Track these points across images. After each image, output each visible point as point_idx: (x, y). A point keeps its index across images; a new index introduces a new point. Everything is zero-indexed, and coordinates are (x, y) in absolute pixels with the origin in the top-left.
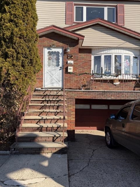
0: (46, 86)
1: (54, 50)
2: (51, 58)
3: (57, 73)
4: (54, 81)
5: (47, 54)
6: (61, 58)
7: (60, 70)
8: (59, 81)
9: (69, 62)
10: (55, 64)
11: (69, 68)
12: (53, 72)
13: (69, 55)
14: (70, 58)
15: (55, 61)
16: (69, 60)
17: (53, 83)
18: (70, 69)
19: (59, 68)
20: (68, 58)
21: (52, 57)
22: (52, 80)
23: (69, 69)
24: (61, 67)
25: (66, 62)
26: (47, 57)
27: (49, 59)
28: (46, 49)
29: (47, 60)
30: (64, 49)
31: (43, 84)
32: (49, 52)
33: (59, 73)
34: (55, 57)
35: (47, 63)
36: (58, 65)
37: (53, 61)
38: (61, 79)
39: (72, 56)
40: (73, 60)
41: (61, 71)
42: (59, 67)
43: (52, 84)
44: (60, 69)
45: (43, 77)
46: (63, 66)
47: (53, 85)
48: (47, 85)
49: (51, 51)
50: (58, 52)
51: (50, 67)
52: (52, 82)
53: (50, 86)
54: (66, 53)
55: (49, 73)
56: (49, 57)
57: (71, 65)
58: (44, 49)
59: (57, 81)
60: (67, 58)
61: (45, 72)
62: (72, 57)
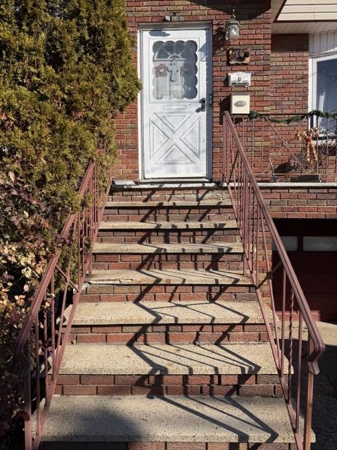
0: (148, 172)
1: (175, 36)
2: (166, 69)
3: (187, 125)
4: (176, 155)
5: (152, 54)
6: (202, 67)
7: (198, 111)
8: (198, 155)
9: (234, 77)
10: (179, 88)
11: (235, 99)
12: (175, 121)
13: (233, 50)
14: (237, 64)
15: (180, 79)
16: (232, 71)
17: (173, 163)
18: (239, 104)
19: (195, 104)
20: (228, 64)
21: (167, 64)
22: (169, 151)
23: (237, 105)
24: (203, 101)
25: (223, 79)
26: (152, 65)
27: (159, 72)
28: (146, 34)
29: (152, 76)
30: (215, 28)
31: (137, 168)
32: (157, 46)
33: (197, 123)
34: (180, 63)
35: (152, 88)
36: (192, 93)
37: (171, 80)
38: (204, 146)
39: (246, 55)
40: (248, 71)
41: (204, 114)
42: (197, 99)
43: (171, 166)
44: (200, 106)
45: (136, 139)
46: (211, 94)
47: (174, 171)
48: (153, 171)
49: (164, 39)
50: (193, 44)
51: (164, 100)
52: (170, 159)
53: (163, 173)
54: (223, 46)
55: (159, 123)
56: (158, 64)
57: (242, 88)
58: (138, 35)
59: (189, 153)
60: (225, 64)
61: (146, 122)
62: (247, 60)
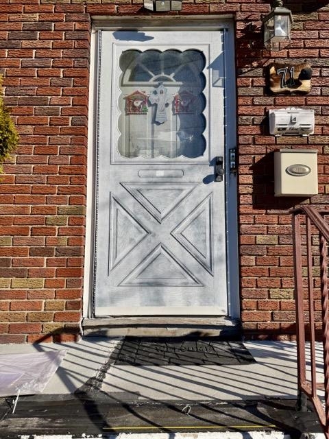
0: (103, 302)
1: (161, 40)
2: (146, 100)
3: (187, 207)
4: (163, 267)
6: (216, 97)
7: (207, 180)
8: (208, 267)
9: (281, 117)
12: (162, 200)
13: (278, 66)
14: (287, 93)
17: (157, 284)
18: (296, 172)
21: (148, 91)
22: (150, 259)
23: (290, 171)
24: (216, 162)
25: (258, 120)
28: (108, 36)
30: (240, 26)
32: (128, 58)
33: (206, 204)
34: (173, 90)
35: (117, 135)
36: (196, 147)
37: (154, 122)
38: (220, 249)
39: (305, 75)
41: (219, 187)
42: (205, 158)
44: (211, 171)
46: (234, 149)
47: (159, 301)
48: (113, 299)
49: (142, 46)
50: (198, 56)
51: (140, 158)
52: (149, 277)
53: (135, 305)
54: (256, 58)
56: (130, 91)
57: (298, 139)
58: (93, 37)
59: (191, 262)
60: (261, 91)
62: (306, 85)
